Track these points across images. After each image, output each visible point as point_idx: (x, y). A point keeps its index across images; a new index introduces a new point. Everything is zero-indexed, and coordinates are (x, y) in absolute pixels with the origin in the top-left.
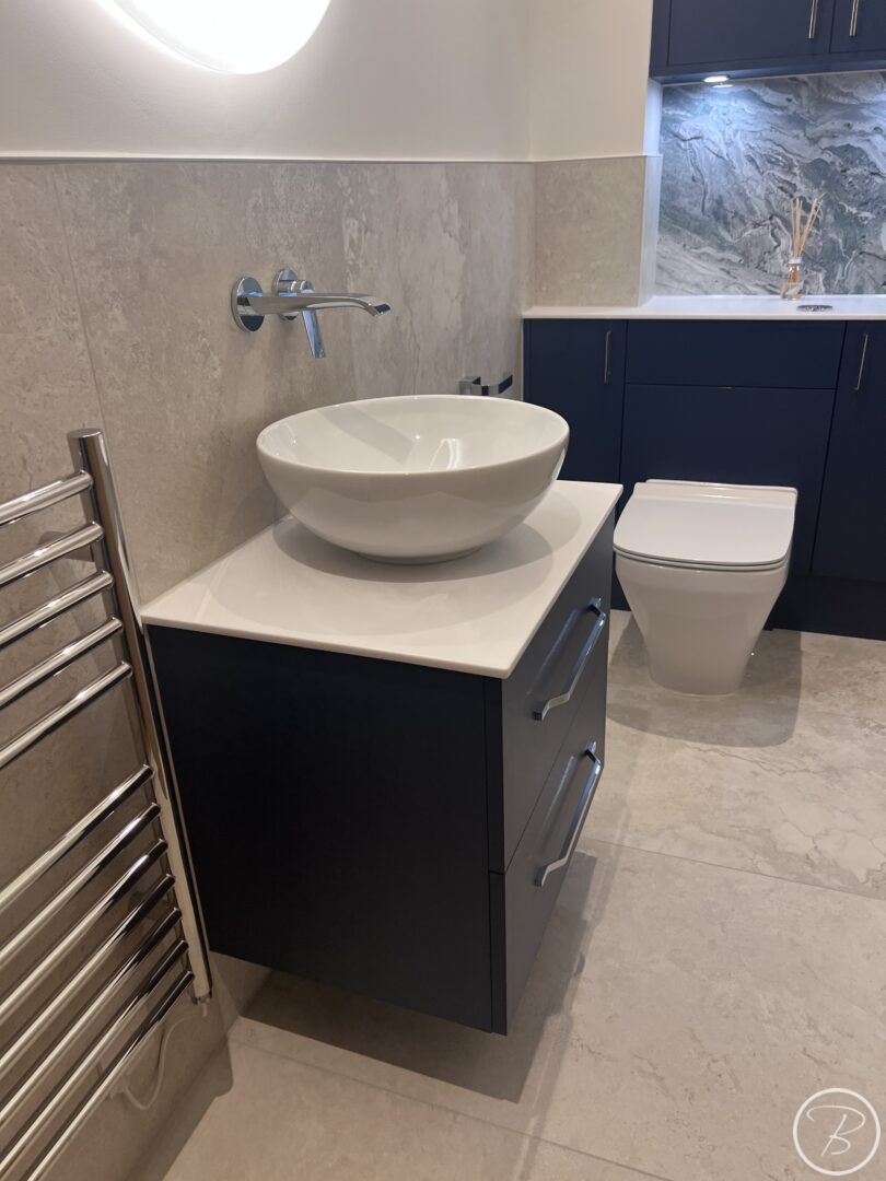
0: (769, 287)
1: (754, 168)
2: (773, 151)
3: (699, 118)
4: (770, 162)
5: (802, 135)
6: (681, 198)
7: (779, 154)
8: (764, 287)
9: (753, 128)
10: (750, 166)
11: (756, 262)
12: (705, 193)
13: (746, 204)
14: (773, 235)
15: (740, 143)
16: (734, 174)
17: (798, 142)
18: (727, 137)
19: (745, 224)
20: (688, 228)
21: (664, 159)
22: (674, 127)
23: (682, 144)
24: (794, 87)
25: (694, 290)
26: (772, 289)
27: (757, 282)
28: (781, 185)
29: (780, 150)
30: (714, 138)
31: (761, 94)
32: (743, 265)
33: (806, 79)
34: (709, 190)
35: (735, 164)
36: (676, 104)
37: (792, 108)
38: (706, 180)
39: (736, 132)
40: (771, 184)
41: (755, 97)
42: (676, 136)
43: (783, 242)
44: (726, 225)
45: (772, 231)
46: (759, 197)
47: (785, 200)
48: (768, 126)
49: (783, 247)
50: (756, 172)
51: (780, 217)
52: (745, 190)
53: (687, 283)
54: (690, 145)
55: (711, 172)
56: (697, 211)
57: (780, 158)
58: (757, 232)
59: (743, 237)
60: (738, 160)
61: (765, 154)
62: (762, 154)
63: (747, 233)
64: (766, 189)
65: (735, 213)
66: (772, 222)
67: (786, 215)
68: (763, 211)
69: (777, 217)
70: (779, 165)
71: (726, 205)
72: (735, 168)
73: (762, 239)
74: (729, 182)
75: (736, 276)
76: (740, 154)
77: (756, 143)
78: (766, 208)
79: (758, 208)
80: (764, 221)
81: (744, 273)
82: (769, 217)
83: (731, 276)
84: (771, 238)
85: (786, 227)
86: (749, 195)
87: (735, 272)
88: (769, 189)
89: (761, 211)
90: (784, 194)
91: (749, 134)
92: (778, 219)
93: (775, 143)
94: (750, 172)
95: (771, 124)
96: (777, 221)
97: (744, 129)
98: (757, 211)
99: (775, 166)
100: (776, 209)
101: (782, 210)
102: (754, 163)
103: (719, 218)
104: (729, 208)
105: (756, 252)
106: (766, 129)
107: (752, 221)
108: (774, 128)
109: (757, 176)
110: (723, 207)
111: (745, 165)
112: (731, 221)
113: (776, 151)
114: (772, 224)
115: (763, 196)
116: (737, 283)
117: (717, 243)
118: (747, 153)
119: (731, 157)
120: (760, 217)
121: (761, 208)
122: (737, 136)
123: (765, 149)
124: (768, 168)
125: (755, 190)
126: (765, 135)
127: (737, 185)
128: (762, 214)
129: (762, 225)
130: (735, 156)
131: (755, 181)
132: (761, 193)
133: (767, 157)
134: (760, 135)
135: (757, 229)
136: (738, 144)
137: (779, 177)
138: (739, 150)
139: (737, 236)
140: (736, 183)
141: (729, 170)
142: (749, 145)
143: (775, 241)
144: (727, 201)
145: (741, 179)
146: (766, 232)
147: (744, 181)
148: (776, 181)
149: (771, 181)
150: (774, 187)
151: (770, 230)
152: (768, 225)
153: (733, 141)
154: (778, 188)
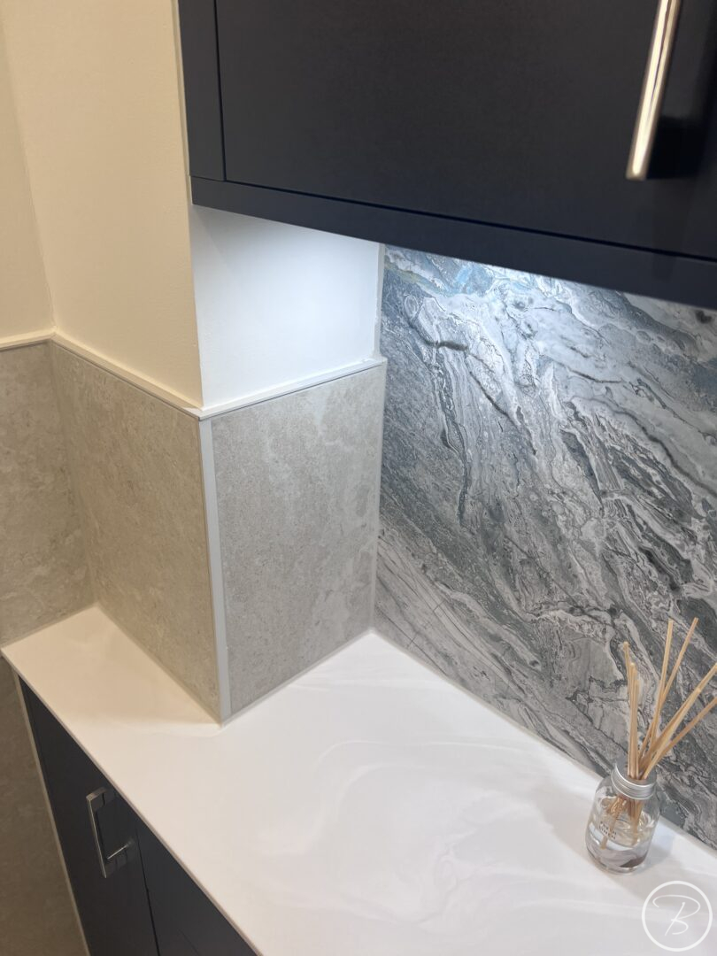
0: (593, 754)
1: (581, 472)
2: (636, 447)
3: (460, 298)
4: (625, 473)
6: (419, 468)
7: (654, 463)
8: (581, 747)
9: (587, 367)
10: (571, 462)
11: (569, 688)
12: (467, 481)
13: (555, 548)
14: (614, 651)
15: (553, 396)
16: (532, 466)
17: (715, 451)
18: (521, 365)
19: (550, 593)
21: (390, 371)
23: (424, 349)
25: (440, 661)
26: (602, 764)
27: (569, 728)
28: (648, 545)
29: (658, 455)
30: (491, 359)
32: (540, 676)
34: (475, 477)
35: (536, 441)
37: (711, 346)
38: (470, 452)
39: (544, 361)
40: (623, 531)
42: (413, 325)
44: (508, 571)
45: (615, 641)
46: (588, 546)
47: (655, 585)
48: (630, 376)
49: (636, 692)
50: (586, 485)
51: (638, 622)
52: (555, 516)
53: (429, 642)
54: (440, 359)
55: (480, 440)
56: (449, 510)
57: (657, 478)
58: (577, 623)
59: (543, 616)
60: (542, 436)
61: (613, 449)
62: (606, 445)
63: (552, 613)
64: (608, 538)
65: (528, 557)
66: (616, 621)
67: (654, 625)
68: (595, 583)
69: (631, 617)
70: (650, 493)
71: (508, 529)
72: (534, 452)
73: (587, 644)
74: (521, 480)
75: (524, 687)
76: (551, 423)
77: (592, 410)
78: (603, 580)
79: (582, 571)
80: (596, 609)
81: (540, 693)
82: (608, 605)
83: (514, 682)
84: (609, 656)
85: (651, 654)
86: (564, 531)
87: (522, 678)
88: (615, 541)
89: (589, 582)
90: (655, 572)
91: (576, 381)
92: (630, 624)
93: (644, 429)
94: (570, 478)
95: (640, 372)
96: (628, 625)
97: (564, 361)
98: (580, 576)
99: (638, 491)
100: (628, 598)
101: (644, 608)
102: (582, 460)
103: (493, 549)
104: (515, 537)
105: (571, 665)
106: (622, 381)
107: (567, 593)
108: (647, 386)
109: (589, 496)
110: (502, 528)
111: (559, 456)
112: (519, 568)
113: (645, 451)
114: (614, 626)
115: (598, 549)
116: (526, 705)
117: (488, 599)
118: (566, 427)
119: (526, 421)
120: (587, 596)
121: (590, 573)
122: (546, 374)
123: (613, 435)
124: (617, 485)
125: (580, 527)
126: (617, 397)
127: (538, 495)
128: (591, 589)
129: (590, 616)
130: (538, 422)
131: (581, 503)
132: (594, 540)
133: (617, 458)
134: (604, 391)
135: (579, 619)
136: (547, 396)
137: (645, 523)
138: (548, 411)
139: (530, 608)
140: (534, 490)
141: (521, 451)
142: (573, 407)
143: (619, 668)
144: (513, 522)
145: (548, 486)
146: (598, 636)
147: (553, 493)
148: (637, 530)
149: (621, 522)
150: (628, 540)
151: (608, 636)
152: (606, 624)
153: (536, 383)
154: (641, 549)
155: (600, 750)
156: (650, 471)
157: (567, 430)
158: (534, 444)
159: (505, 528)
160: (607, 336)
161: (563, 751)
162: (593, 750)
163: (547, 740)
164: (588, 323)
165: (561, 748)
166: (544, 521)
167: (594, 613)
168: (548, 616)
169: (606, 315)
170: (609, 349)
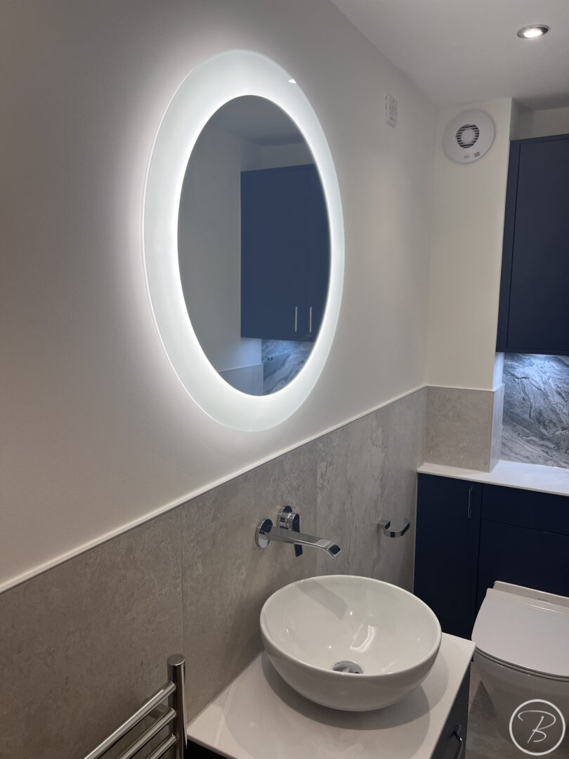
1: (561, 398)
3: (527, 368)
6: (516, 408)
10: (558, 396)
11: (565, 450)
12: (531, 407)
16: (549, 400)
18: (543, 379)
19: (557, 428)
20: (521, 424)
21: (506, 387)
22: (511, 370)
23: (517, 380)
25: (525, 459)
27: (566, 461)
30: (536, 379)
31: (564, 360)
32: (556, 450)
34: (533, 406)
35: (549, 394)
36: (513, 359)
38: (531, 400)
39: (549, 377)
41: (560, 361)
42: (513, 375)
44: (545, 426)
46: (565, 414)
52: (556, 409)
54: (522, 381)
55: (534, 397)
56: (526, 416)
62: (566, 391)
65: (550, 421)
72: (549, 397)
74: (546, 403)
75: (552, 455)
76: (552, 390)
77: (561, 385)
81: (557, 455)
83: (549, 455)
86: (558, 412)
91: (557, 380)
94: (559, 400)
97: (554, 377)
98: (564, 421)
102: (561, 395)
103: (540, 422)
104: (546, 417)
107: (561, 426)
110: (542, 416)
112: (548, 424)
116: (553, 460)
117: (539, 436)
118: (556, 389)
119: (546, 390)
122: (550, 380)
125: (562, 410)
130: (549, 390)
131: (562, 405)
134: (564, 381)
136: (551, 384)
138: (551, 387)
139: (552, 434)
140: (550, 405)
141: (546, 397)
142: (557, 385)
144: (545, 414)
147: (555, 404)
153: (548, 382)
160: (563, 370)
163: (560, 467)
164: (558, 369)
165: (563, 467)
166: (553, 411)
168: (557, 434)
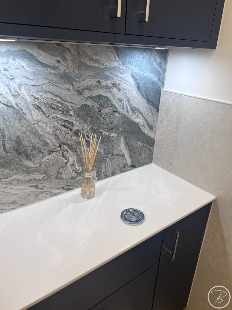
0: (66, 187)
1: (41, 113)
2: (53, 100)
4: (52, 108)
5: (71, 88)
7: (58, 102)
8: (63, 188)
9: (34, 83)
10: (38, 112)
11: (55, 176)
13: (40, 140)
14: (63, 156)
15: (26, 95)
16: (26, 119)
17: (70, 93)
18: (12, 89)
19: (42, 153)
24: (61, 51)
26: (69, 187)
27: (58, 186)
28: (63, 123)
29: (59, 99)
31: (35, 54)
32: (46, 179)
33: (69, 46)
34: (6, 134)
35: (25, 111)
37: (62, 68)
38: (1, 126)
39: (20, 86)
40: (56, 124)
41: (31, 57)
43: (71, 159)
44: (28, 157)
45: (62, 153)
46: (49, 133)
47: (67, 132)
48: (46, 82)
49: (71, 162)
50: (44, 116)
51: (66, 144)
52: (37, 130)
53: (4, 204)
55: (5, 120)
57: (60, 105)
58: (52, 156)
59: (42, 162)
60: (26, 108)
61: (48, 103)
62: (46, 103)
63: (45, 159)
64: (53, 128)
65: (33, 147)
66: (61, 148)
67: (70, 142)
68: (54, 142)
69: (64, 144)
70: (60, 110)
71: (24, 143)
72: (25, 114)
73: (56, 160)
74: (23, 125)
75: (42, 187)
76: (28, 104)
77: (39, 95)
78: (55, 140)
79: (49, 141)
80: (56, 149)
81: (48, 184)
82: (58, 145)
83: (39, 189)
84: (63, 158)
85: (71, 150)
86: (41, 133)
87: (41, 185)
88: (55, 127)
89: (52, 143)
90: (66, 129)
91: (32, 88)
92: (65, 146)
93: (53, 94)
94: (38, 117)
95: (48, 79)
96: (64, 147)
97: (27, 83)
98: (49, 143)
99: (57, 111)
100: (62, 140)
101: (67, 140)
102: (40, 110)
103: (21, 153)
104: (27, 144)
105: (54, 169)
106: (45, 84)
107: (47, 150)
108: (51, 83)
109: (45, 119)
110: (22, 144)
111: (34, 112)
112: (31, 153)
113: (55, 100)
114: (61, 150)
115: (52, 132)
116: (45, 192)
117: (23, 170)
118: (33, 102)
119: (20, 106)
120: (53, 147)
121: (52, 140)
122: (22, 89)
123: (46, 99)
124: (51, 112)
125: (45, 129)
126: (45, 88)
127: (30, 127)
128: (53, 144)
129: (55, 152)
130: (24, 105)
131: (43, 122)
132: (50, 130)
133: (49, 105)
134: (40, 88)
135: (52, 155)
136: (24, 96)
137: (61, 118)
138: (26, 100)
139: (38, 162)
140: (29, 126)
141: (21, 116)
142: (33, 96)
143: (65, 160)
144: (25, 140)
145: (33, 123)
146: (58, 155)
147: (35, 124)
148: (59, 121)
149: (55, 121)
150: (58, 125)
151: (61, 154)
152: (59, 151)
153: (19, 93)
154: (62, 126)
155: (67, 184)
156: (58, 104)
157: (34, 103)
158: (24, 112)
159: (23, 144)
160: (37, 72)
161: (59, 194)
162: (65, 186)
163: (53, 195)
164: (30, 70)
165: (58, 194)
166: (35, 133)
167: (55, 150)
168: (44, 160)
169: (35, 67)
170: (38, 76)
